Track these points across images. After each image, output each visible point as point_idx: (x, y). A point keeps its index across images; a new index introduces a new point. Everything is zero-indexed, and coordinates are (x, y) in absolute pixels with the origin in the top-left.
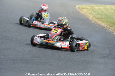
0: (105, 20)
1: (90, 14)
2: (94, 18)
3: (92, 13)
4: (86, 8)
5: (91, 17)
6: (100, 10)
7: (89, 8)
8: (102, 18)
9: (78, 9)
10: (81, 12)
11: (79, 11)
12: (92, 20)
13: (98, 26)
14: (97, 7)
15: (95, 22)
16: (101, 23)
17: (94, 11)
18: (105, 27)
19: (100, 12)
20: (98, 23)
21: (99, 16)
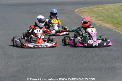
0: (108, 21)
1: (91, 17)
2: (97, 21)
3: (93, 16)
4: (86, 12)
5: (93, 20)
6: (100, 11)
7: (88, 10)
8: (105, 20)
9: (78, 14)
10: (83, 16)
11: (80, 15)
12: (96, 23)
13: (104, 29)
14: (96, 9)
15: (99, 25)
16: (105, 25)
17: (94, 14)
18: (111, 29)
19: (101, 14)
20: (103, 25)
21: (101, 18)
